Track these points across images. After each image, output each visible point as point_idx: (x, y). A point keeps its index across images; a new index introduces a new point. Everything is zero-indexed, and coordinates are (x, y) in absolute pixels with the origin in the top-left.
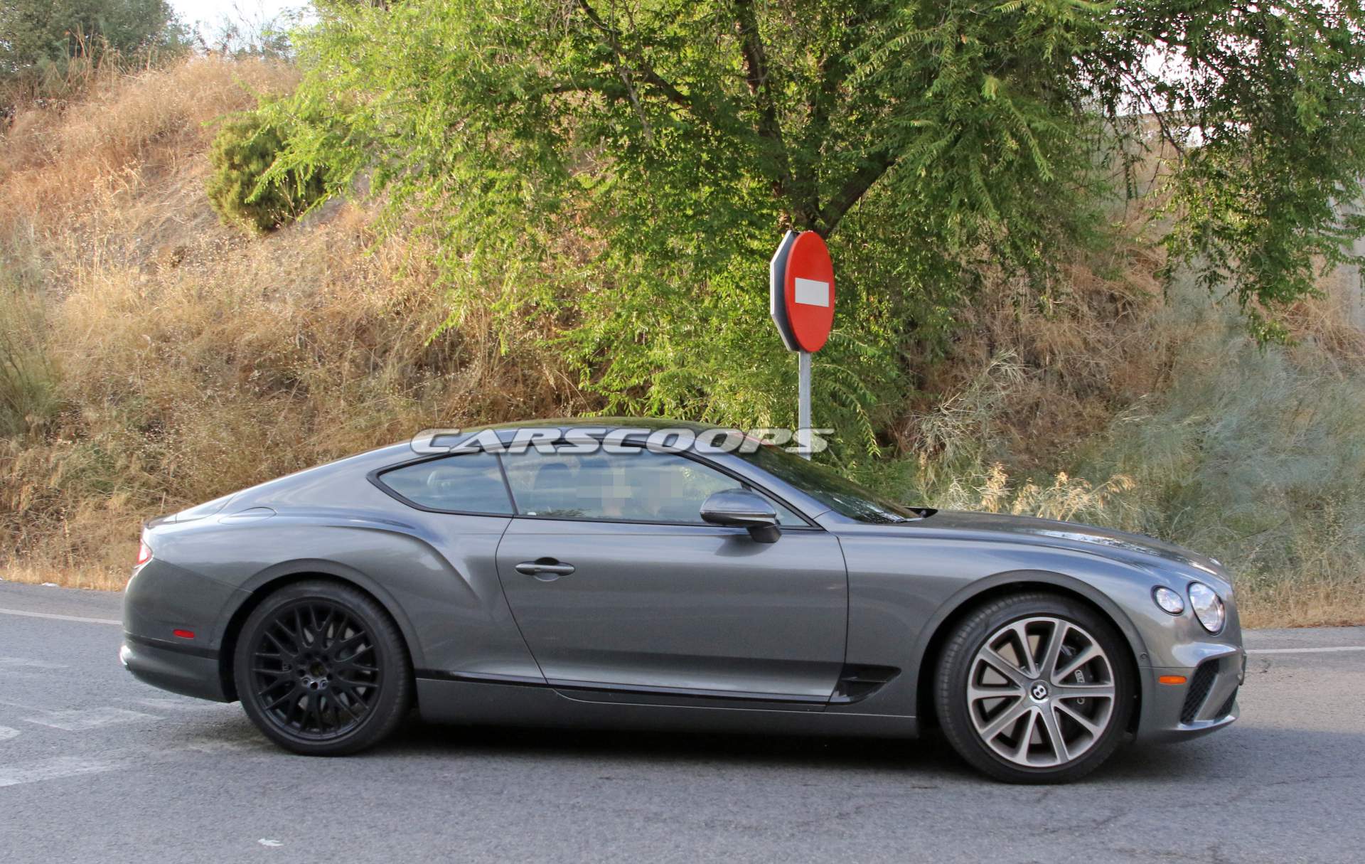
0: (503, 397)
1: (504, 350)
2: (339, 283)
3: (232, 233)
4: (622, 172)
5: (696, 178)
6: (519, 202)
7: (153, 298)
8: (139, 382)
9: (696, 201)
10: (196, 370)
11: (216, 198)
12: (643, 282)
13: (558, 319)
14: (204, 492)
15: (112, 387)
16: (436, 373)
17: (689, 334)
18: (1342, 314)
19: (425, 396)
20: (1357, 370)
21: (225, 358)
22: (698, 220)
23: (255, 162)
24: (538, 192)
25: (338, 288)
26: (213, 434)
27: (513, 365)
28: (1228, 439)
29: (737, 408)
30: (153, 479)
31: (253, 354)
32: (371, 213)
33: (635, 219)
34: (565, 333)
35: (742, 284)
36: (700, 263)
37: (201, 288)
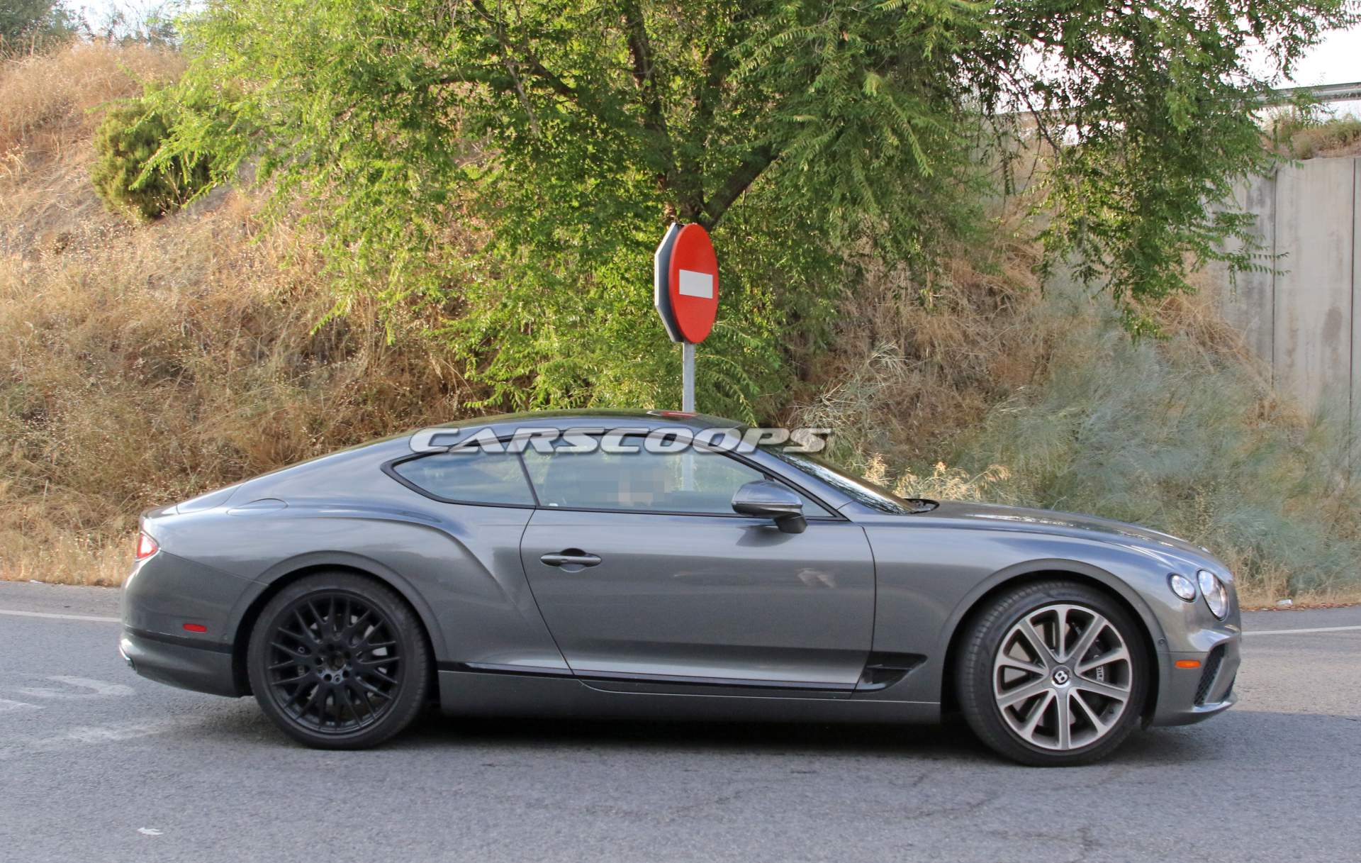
0: (389, 386)
1: (390, 339)
2: (225, 271)
3: (117, 220)
4: (508, 164)
5: (582, 169)
6: (406, 192)
7: (36, 284)
8: (22, 369)
9: (582, 193)
10: (80, 358)
11: (101, 185)
12: (529, 272)
13: (444, 309)
14: (87, 480)
16: (322, 361)
17: (574, 324)
18: (1213, 309)
19: (312, 385)
20: (1228, 364)
21: (109, 346)
22: (584, 212)
23: (140, 149)
24: (424, 183)
25: (224, 277)
26: (97, 422)
27: (400, 355)
28: (1102, 430)
29: (622, 399)
30: (36, 466)
31: (138, 342)
32: (257, 201)
33: (521, 210)
34: (452, 322)
35: (627, 275)
36: (586, 254)
37: (85, 275)
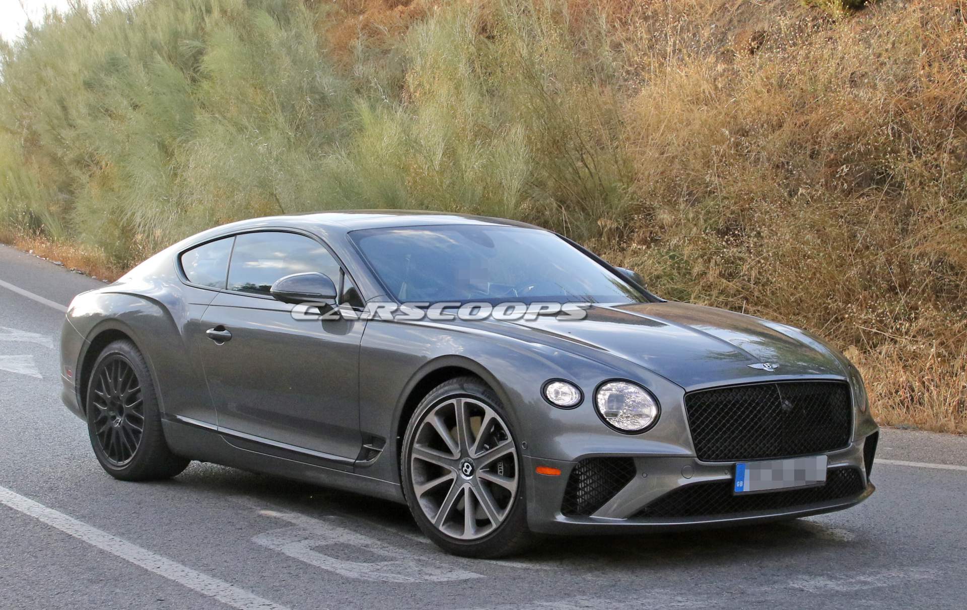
2: (936, 64)
3: (814, 13)
7: (730, 90)
8: (716, 180)
10: (778, 166)
14: (787, 301)
15: (688, 187)
21: (808, 153)
25: (935, 70)
26: (797, 236)
30: (733, 285)
31: (840, 147)
37: (782, 75)
